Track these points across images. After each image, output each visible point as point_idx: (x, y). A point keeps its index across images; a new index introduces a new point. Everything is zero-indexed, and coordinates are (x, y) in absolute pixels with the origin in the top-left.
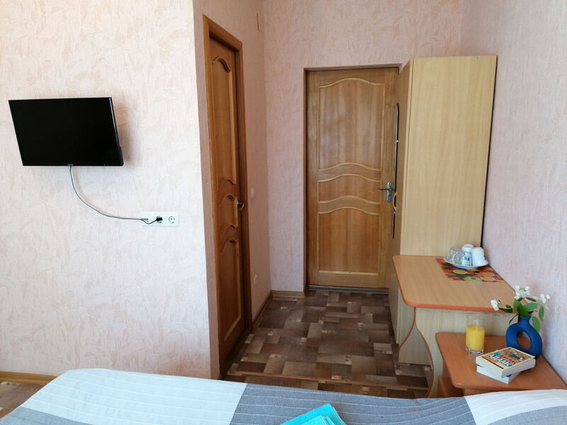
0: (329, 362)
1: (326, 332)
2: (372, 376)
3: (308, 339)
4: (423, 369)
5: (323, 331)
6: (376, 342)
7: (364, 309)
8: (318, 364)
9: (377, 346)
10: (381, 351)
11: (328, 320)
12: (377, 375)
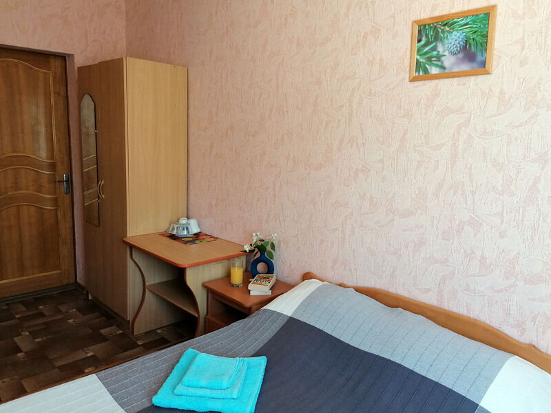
0: (70, 361)
1: (40, 340)
2: (121, 355)
3: (25, 353)
4: (157, 332)
5: (37, 340)
6: (102, 329)
7: (63, 308)
8: (60, 368)
9: (102, 331)
10: (111, 334)
11: (31, 330)
12: (125, 351)
